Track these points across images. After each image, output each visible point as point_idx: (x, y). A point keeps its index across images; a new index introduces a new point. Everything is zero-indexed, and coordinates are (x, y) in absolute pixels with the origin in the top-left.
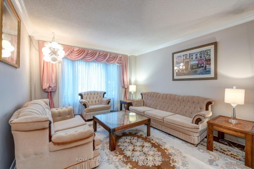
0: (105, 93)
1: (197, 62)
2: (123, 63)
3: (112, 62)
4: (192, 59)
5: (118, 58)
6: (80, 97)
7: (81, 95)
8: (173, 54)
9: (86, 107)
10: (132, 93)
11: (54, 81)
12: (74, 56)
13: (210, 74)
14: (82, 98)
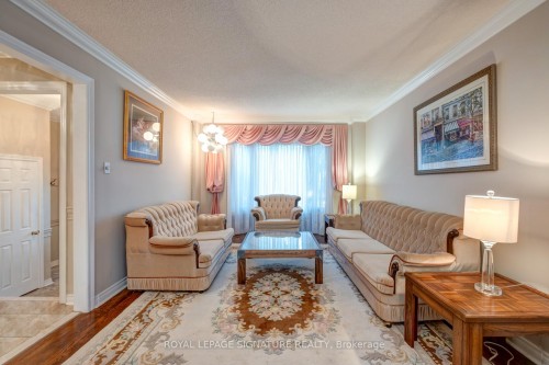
0: (298, 199)
1: (456, 126)
2: (337, 139)
3: (311, 141)
4: (448, 118)
5: (324, 131)
6: (256, 203)
7: (257, 199)
8: (416, 110)
9: (258, 219)
10: (349, 201)
11: (220, 178)
12: (247, 138)
13: (482, 154)
14: (259, 205)
